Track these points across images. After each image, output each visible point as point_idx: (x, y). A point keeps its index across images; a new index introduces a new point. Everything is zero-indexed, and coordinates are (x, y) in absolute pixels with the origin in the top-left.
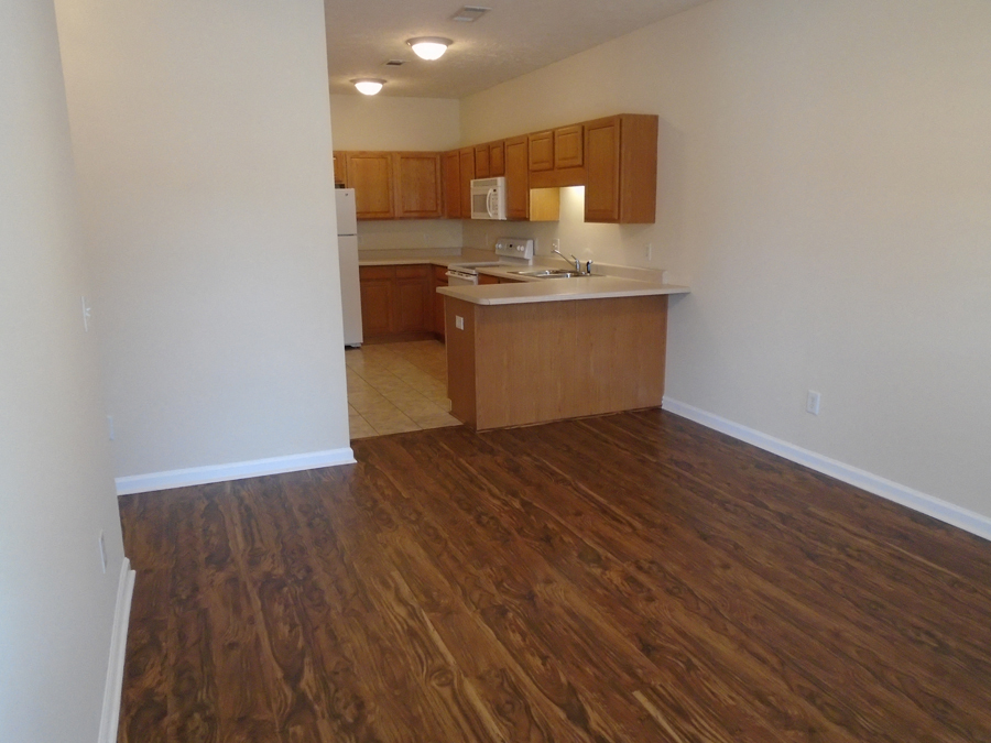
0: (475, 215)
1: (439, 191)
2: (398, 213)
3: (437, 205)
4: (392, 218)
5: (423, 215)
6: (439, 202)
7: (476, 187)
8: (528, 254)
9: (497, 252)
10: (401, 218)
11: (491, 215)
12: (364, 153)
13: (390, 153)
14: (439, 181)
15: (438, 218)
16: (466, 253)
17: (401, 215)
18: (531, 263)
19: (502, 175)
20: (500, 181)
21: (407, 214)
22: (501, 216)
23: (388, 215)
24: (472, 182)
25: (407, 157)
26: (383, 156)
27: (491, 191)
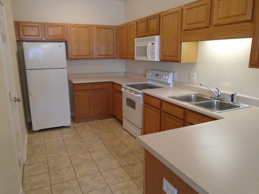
0: (137, 58)
1: (115, 46)
2: (95, 56)
3: (114, 52)
4: (92, 59)
5: (107, 57)
6: (115, 50)
7: (138, 43)
8: (170, 81)
9: (147, 77)
10: (97, 58)
11: (149, 58)
12: (77, 25)
13: (91, 26)
14: (115, 40)
15: (115, 58)
16: (127, 75)
17: (97, 57)
18: (171, 86)
19: (158, 34)
20: (157, 38)
21: (100, 57)
22: (157, 59)
23: (90, 57)
24: (136, 39)
25: (99, 28)
26: (87, 27)
27: (150, 44)
